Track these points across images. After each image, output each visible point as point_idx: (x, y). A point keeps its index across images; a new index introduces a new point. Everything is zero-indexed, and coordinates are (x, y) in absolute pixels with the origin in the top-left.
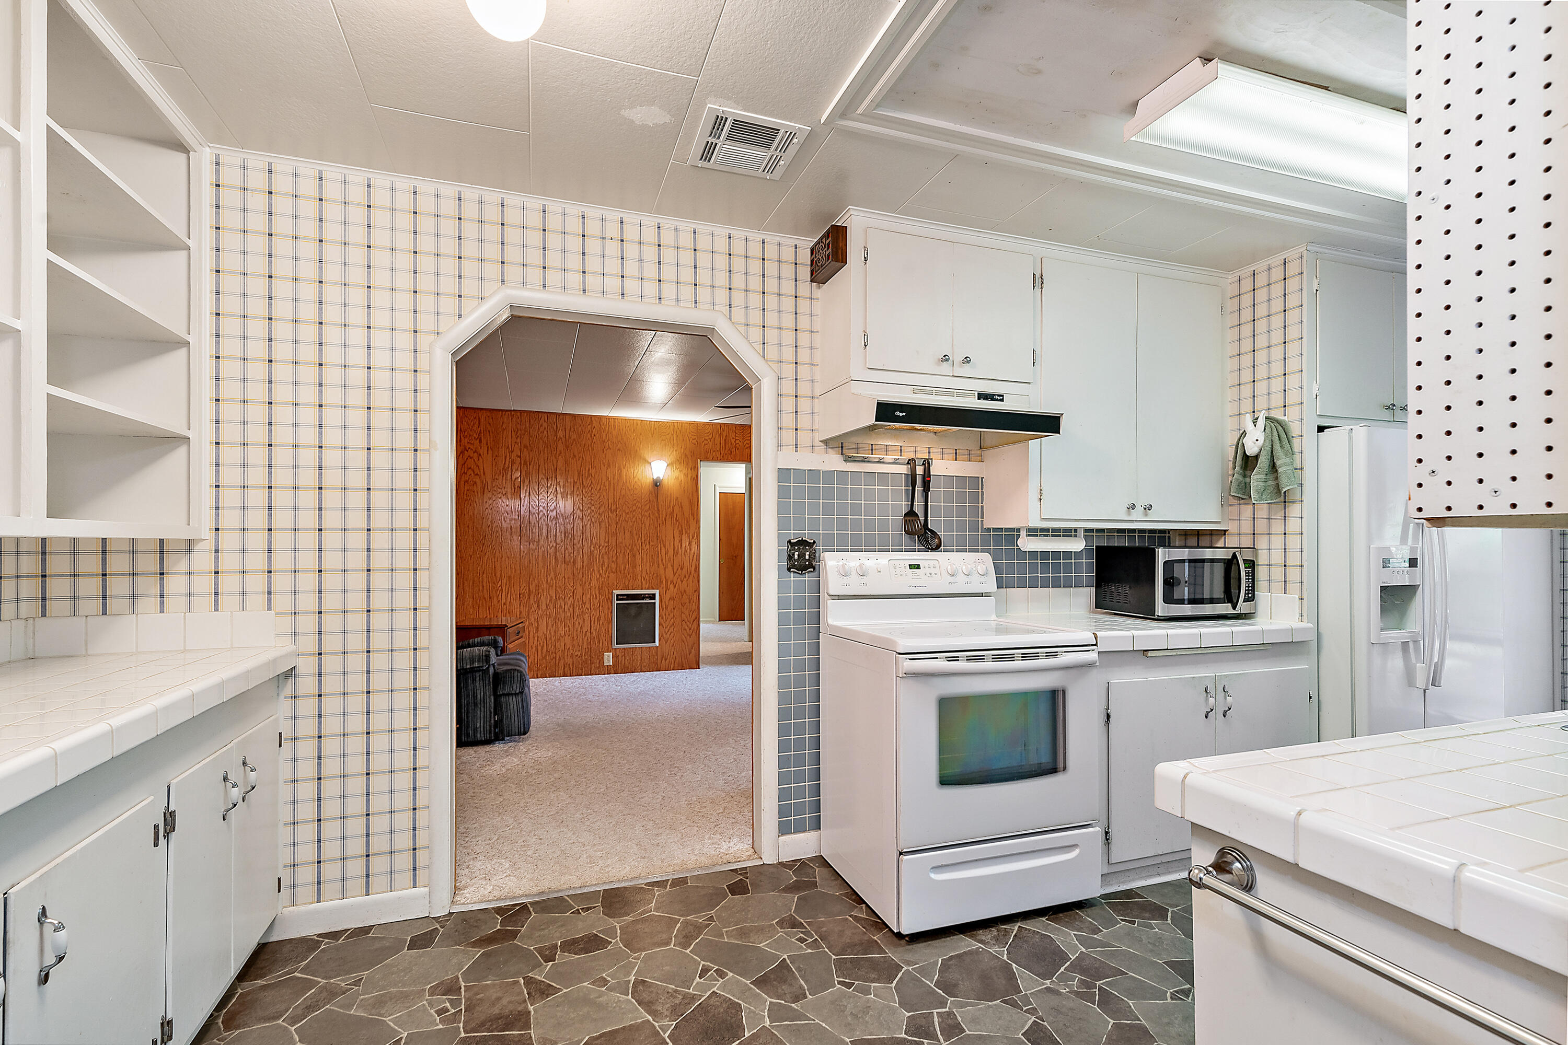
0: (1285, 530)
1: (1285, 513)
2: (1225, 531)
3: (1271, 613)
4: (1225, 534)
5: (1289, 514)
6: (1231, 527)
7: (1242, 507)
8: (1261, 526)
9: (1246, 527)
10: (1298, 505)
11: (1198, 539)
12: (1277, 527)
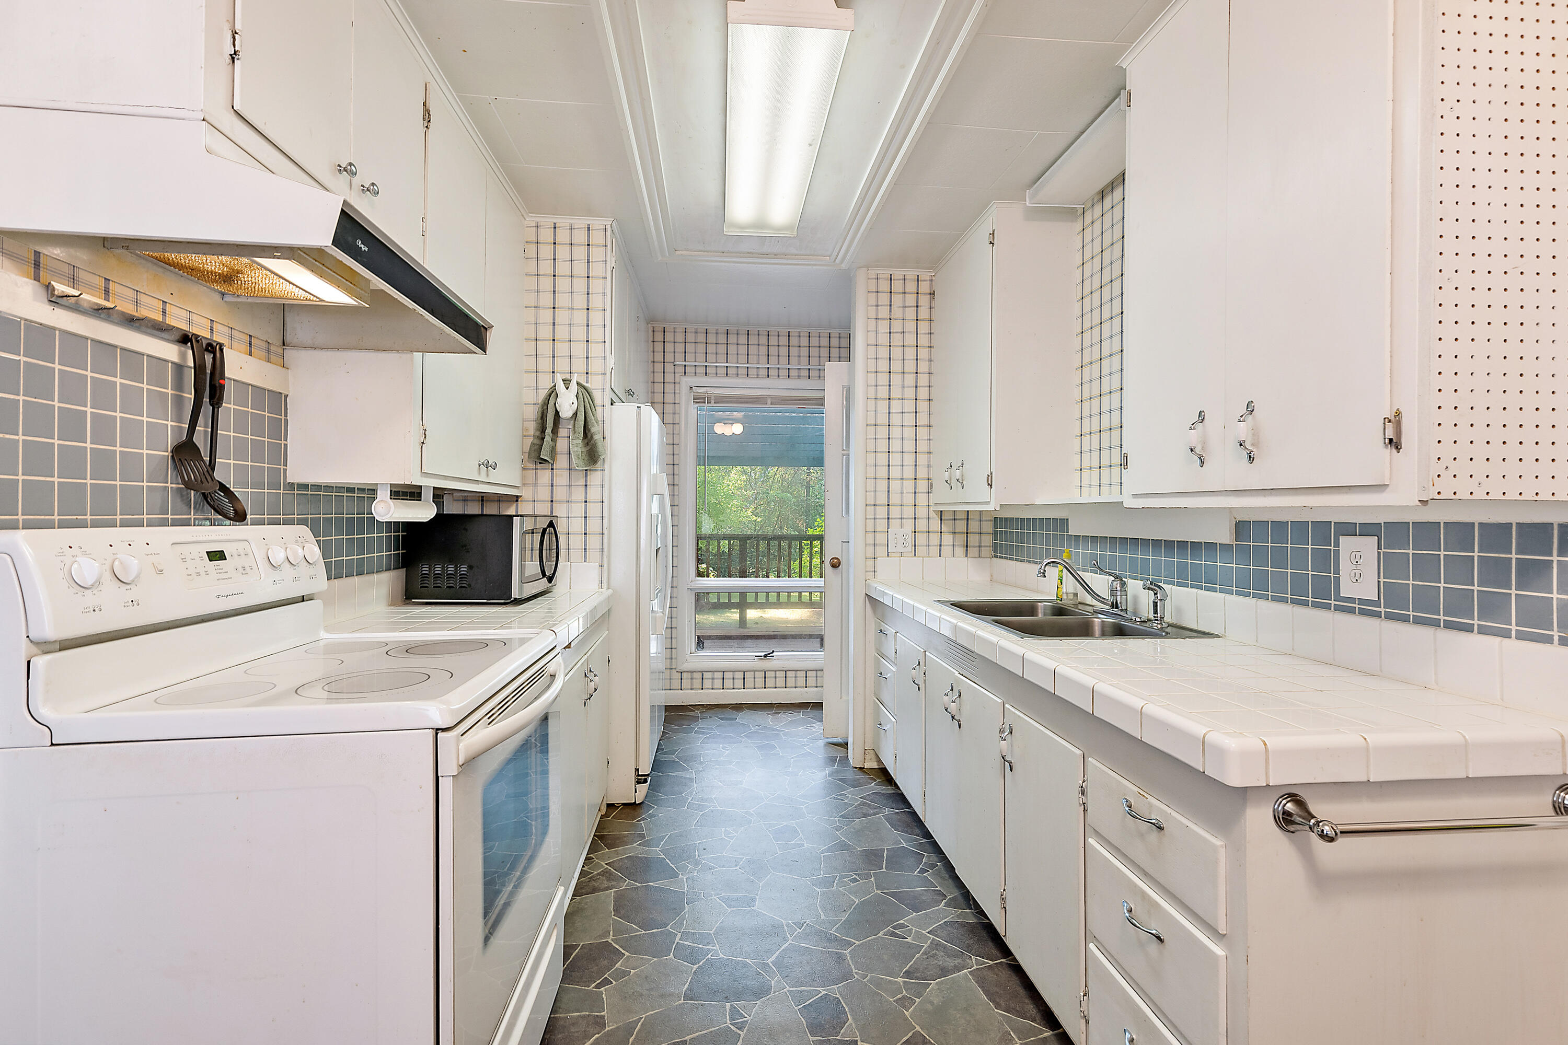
0: (586, 497)
1: (586, 481)
2: (517, 497)
3: (570, 582)
4: (517, 501)
5: (590, 481)
6: (526, 493)
7: (539, 472)
8: (560, 493)
9: (543, 493)
10: (599, 473)
11: (482, 505)
12: (578, 494)
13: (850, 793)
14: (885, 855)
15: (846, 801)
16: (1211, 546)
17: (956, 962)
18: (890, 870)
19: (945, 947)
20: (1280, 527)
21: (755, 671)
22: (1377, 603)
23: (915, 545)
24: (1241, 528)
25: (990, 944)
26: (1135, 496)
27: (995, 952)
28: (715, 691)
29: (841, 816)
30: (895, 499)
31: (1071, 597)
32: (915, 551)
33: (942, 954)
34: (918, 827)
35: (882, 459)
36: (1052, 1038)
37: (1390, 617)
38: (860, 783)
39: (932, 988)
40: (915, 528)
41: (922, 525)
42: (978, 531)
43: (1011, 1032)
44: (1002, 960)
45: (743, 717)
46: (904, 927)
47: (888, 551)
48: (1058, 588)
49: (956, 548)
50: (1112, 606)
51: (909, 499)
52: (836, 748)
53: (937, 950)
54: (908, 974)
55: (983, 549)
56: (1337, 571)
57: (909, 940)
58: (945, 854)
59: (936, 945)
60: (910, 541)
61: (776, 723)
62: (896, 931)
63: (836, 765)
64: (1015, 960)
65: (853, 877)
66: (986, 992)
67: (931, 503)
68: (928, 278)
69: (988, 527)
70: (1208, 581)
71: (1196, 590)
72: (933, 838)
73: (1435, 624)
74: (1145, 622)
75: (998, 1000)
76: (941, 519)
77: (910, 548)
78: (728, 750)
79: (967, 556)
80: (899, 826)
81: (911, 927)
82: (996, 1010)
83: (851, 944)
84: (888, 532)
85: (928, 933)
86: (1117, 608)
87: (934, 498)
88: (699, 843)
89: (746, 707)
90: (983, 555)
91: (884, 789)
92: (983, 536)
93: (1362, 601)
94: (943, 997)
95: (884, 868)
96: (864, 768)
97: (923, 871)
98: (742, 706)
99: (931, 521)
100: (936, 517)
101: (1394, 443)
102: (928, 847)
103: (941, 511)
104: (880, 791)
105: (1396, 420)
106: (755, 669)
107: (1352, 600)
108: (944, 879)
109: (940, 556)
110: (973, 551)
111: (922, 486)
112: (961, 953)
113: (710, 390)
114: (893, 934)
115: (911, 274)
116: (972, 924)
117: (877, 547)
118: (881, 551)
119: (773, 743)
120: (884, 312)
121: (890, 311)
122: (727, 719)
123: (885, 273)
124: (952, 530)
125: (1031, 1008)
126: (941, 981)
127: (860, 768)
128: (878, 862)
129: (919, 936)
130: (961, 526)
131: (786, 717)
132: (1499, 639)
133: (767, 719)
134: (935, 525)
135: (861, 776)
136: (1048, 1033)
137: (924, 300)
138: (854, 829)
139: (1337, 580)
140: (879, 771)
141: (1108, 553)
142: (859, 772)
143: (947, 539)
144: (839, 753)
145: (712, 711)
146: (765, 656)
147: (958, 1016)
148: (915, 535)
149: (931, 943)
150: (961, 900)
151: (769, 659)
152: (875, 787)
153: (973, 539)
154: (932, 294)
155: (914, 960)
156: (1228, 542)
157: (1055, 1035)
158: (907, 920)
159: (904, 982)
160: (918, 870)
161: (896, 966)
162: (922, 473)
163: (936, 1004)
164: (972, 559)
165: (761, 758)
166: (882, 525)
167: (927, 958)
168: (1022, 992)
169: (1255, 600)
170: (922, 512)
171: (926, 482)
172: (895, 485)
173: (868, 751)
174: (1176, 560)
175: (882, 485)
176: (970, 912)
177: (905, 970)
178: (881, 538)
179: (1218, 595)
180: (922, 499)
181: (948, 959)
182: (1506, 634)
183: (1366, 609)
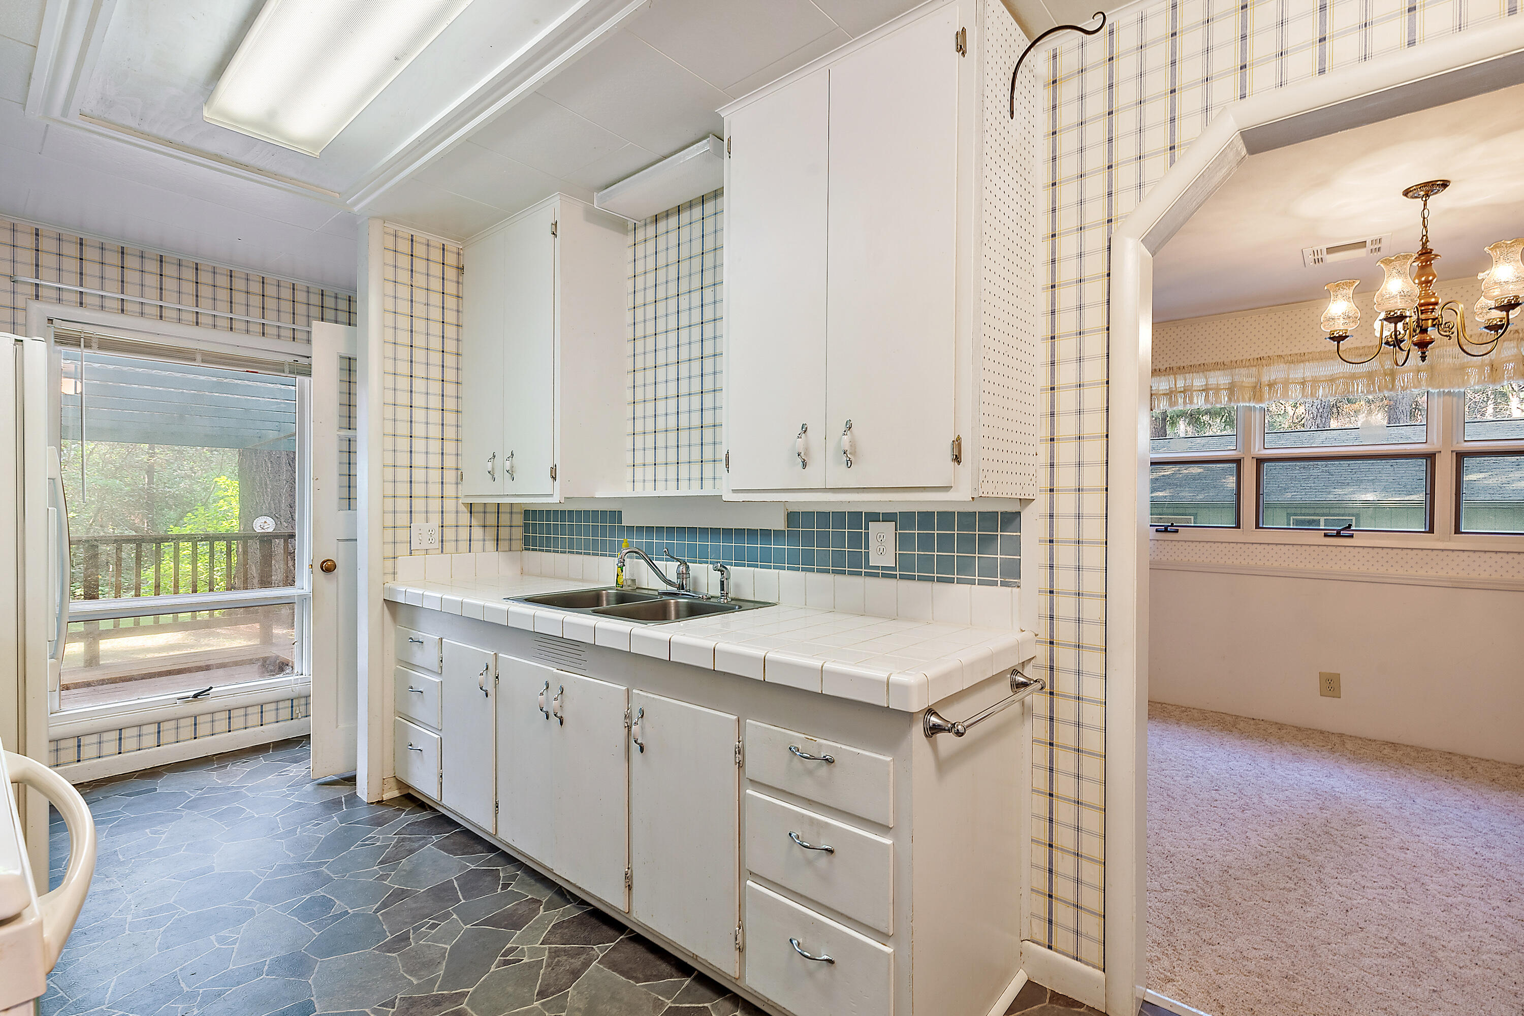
13: (379, 833)
14: (456, 886)
15: (378, 844)
16: (766, 533)
17: (581, 959)
18: (469, 898)
19: (565, 950)
20: (824, 517)
21: (177, 719)
22: (894, 569)
23: (442, 541)
24: (792, 517)
25: (605, 927)
26: (734, 491)
27: (611, 933)
28: (104, 759)
29: (381, 863)
30: (419, 490)
31: (629, 582)
32: (442, 548)
33: (565, 958)
34: (479, 844)
35: (403, 444)
36: (693, 983)
37: (902, 577)
38: (386, 819)
39: (572, 994)
40: (442, 523)
41: (450, 519)
42: (508, 524)
43: (659, 997)
44: (621, 937)
45: (165, 785)
46: (514, 950)
47: (410, 548)
48: (618, 575)
49: (487, 542)
50: (679, 588)
51: (435, 490)
52: (332, 788)
53: (558, 956)
54: (542, 994)
55: (513, 542)
56: (867, 547)
57: (526, 960)
58: (520, 861)
59: (555, 953)
60: (437, 537)
61: (227, 780)
62: (507, 958)
63: (344, 808)
64: (632, 931)
65: (430, 923)
66: (622, 973)
67: (459, 495)
68: (455, 250)
69: (518, 520)
70: (765, 560)
71: (753, 568)
72: (500, 849)
73: (931, 579)
74: (710, 598)
75: (635, 975)
76: (471, 513)
77: (438, 545)
78: (163, 833)
79: (497, 550)
80: (456, 849)
81: (521, 947)
82: (638, 985)
83: (464, 995)
84: (410, 527)
85: (541, 944)
86: (683, 589)
87: (464, 489)
88: (181, 970)
89: (166, 770)
90: (513, 548)
91: (419, 816)
92: (513, 529)
93: (883, 568)
94: (587, 998)
95: (462, 899)
96: (382, 801)
97: (505, 886)
98: (156, 770)
99: (460, 514)
100: (465, 510)
101: (957, 459)
102: (500, 860)
103: (471, 504)
104: (416, 820)
105: (957, 443)
106: (177, 716)
107: (877, 568)
108: (529, 885)
109: (470, 552)
110: (504, 545)
111: (450, 476)
112: (582, 949)
113: (88, 329)
114: (507, 963)
115: (436, 241)
116: (579, 917)
117: (397, 545)
118: (403, 549)
119: (236, 804)
120: (404, 276)
121: (412, 277)
122: (138, 793)
123: (405, 232)
124: (482, 523)
125: (664, 967)
126: (577, 984)
127: (378, 802)
128: (452, 896)
129: (534, 952)
130: (491, 519)
131: (238, 771)
132: (969, 586)
133: (213, 777)
134: (465, 518)
135: (382, 811)
136: (687, 981)
137: (451, 273)
138: (405, 870)
139: (867, 554)
140: (403, 798)
141: (665, 541)
142: (379, 807)
143: (478, 533)
144: (342, 792)
145: (104, 789)
146: (195, 696)
147: (608, 1007)
148: (442, 530)
149: (549, 952)
150: (557, 899)
151: (201, 699)
152: (407, 818)
153: (504, 533)
154: (461, 269)
155: (540, 977)
156: (783, 529)
157: (693, 979)
158: (514, 941)
159: (542, 1004)
160: (500, 887)
161: (525, 993)
162: (450, 462)
163: (583, 1009)
164: (503, 553)
165: (227, 829)
166: (403, 519)
167: (553, 969)
168: (650, 957)
169: (804, 573)
170: (450, 505)
171: (454, 472)
172: (418, 475)
173: (387, 780)
174: (733, 544)
175: (403, 474)
176: (571, 906)
177: (536, 992)
178: (402, 535)
179: (772, 570)
180: (450, 490)
181: (573, 961)
182: (972, 582)
183: (886, 574)
